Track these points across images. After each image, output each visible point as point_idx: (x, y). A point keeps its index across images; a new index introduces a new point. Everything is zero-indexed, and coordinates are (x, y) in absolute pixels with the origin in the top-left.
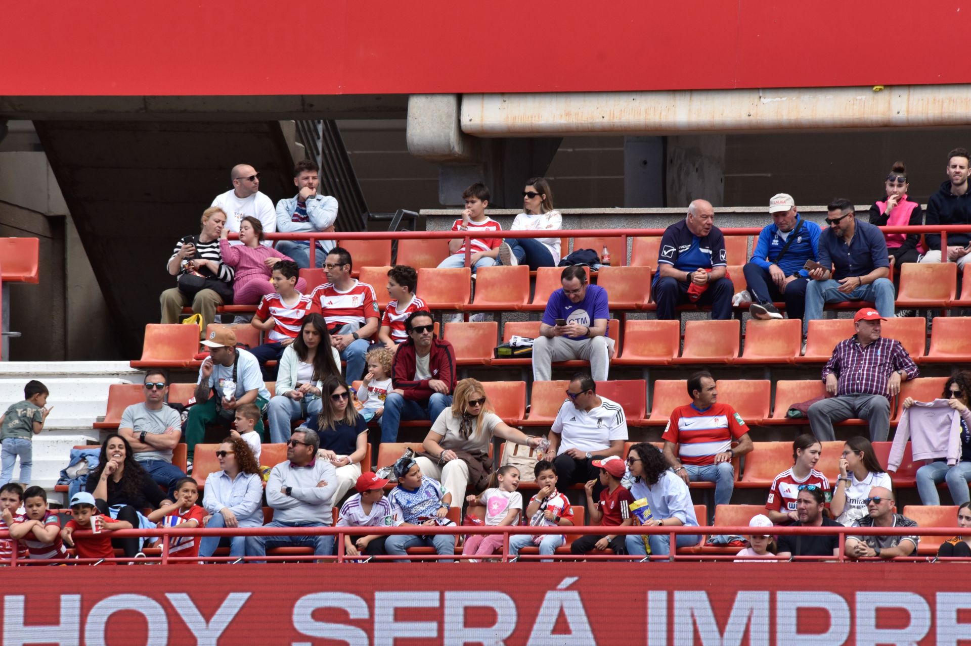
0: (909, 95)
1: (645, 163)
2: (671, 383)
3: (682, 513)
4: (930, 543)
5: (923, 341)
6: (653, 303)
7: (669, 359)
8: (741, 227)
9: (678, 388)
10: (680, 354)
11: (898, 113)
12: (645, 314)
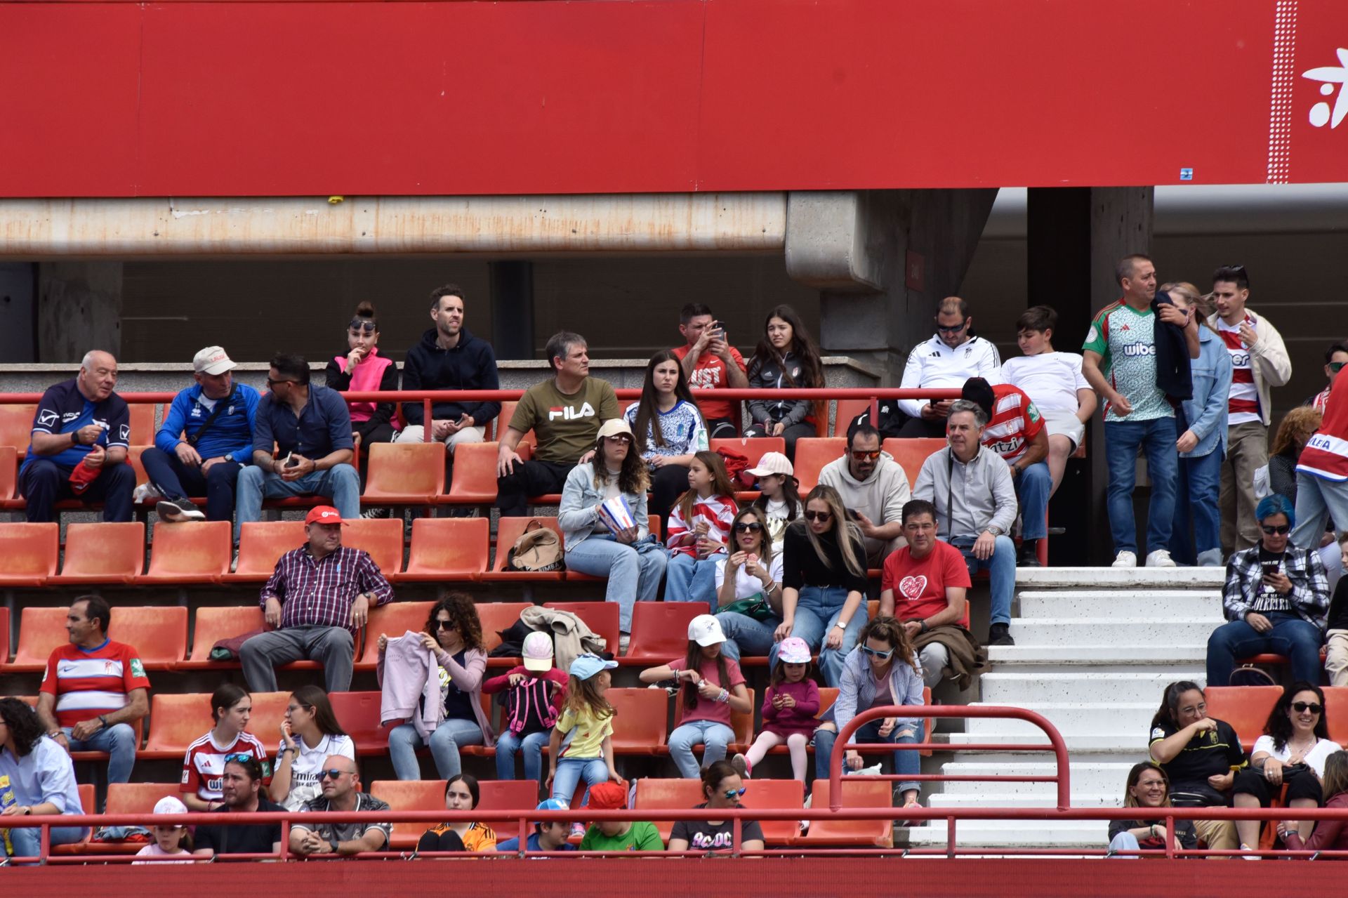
0: (378, 210)
1: (8, 299)
2: (46, 611)
3: (61, 796)
4: (407, 832)
5: (399, 551)
6: (21, 498)
7: (41, 577)
8: (146, 391)
9: (55, 619)
10: (59, 571)
11: (364, 234)
12: (8, 515)
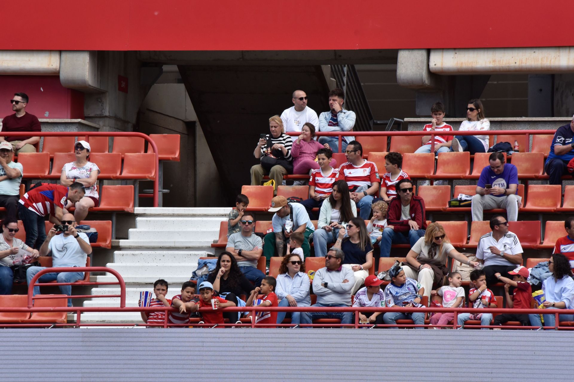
1: (541, 90)
2: (556, 223)
7: (554, 208)
9: (560, 226)
10: (562, 206)
12: (540, 181)
